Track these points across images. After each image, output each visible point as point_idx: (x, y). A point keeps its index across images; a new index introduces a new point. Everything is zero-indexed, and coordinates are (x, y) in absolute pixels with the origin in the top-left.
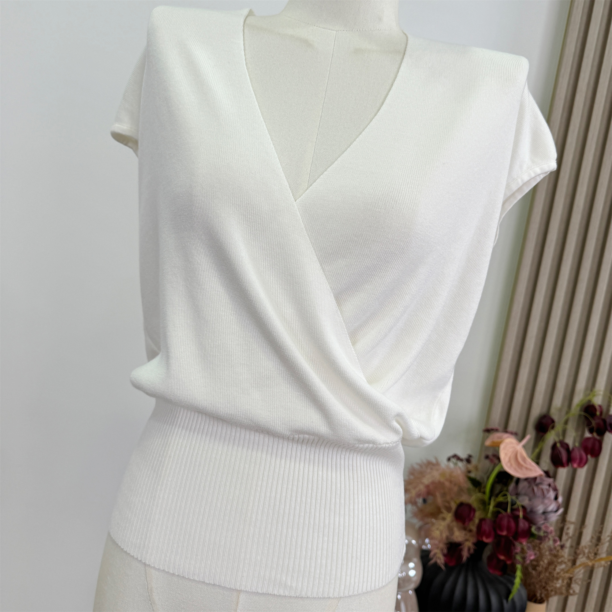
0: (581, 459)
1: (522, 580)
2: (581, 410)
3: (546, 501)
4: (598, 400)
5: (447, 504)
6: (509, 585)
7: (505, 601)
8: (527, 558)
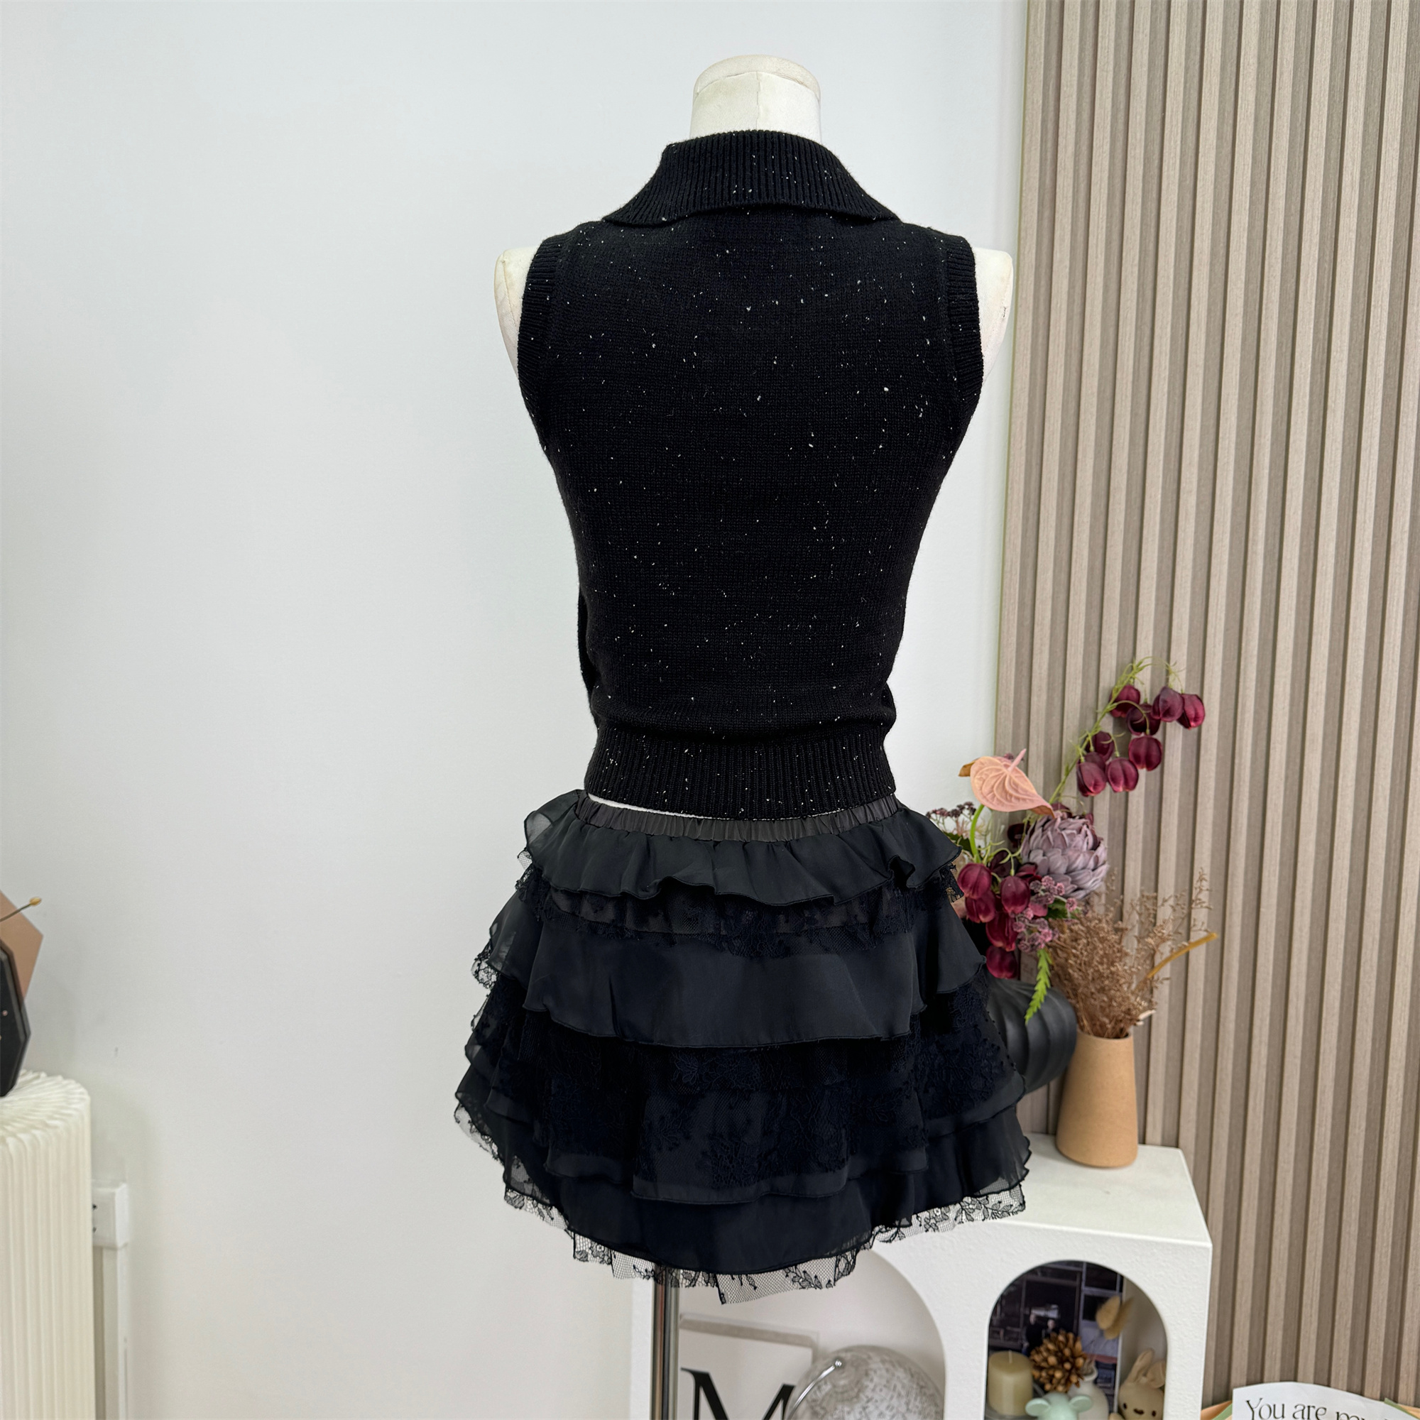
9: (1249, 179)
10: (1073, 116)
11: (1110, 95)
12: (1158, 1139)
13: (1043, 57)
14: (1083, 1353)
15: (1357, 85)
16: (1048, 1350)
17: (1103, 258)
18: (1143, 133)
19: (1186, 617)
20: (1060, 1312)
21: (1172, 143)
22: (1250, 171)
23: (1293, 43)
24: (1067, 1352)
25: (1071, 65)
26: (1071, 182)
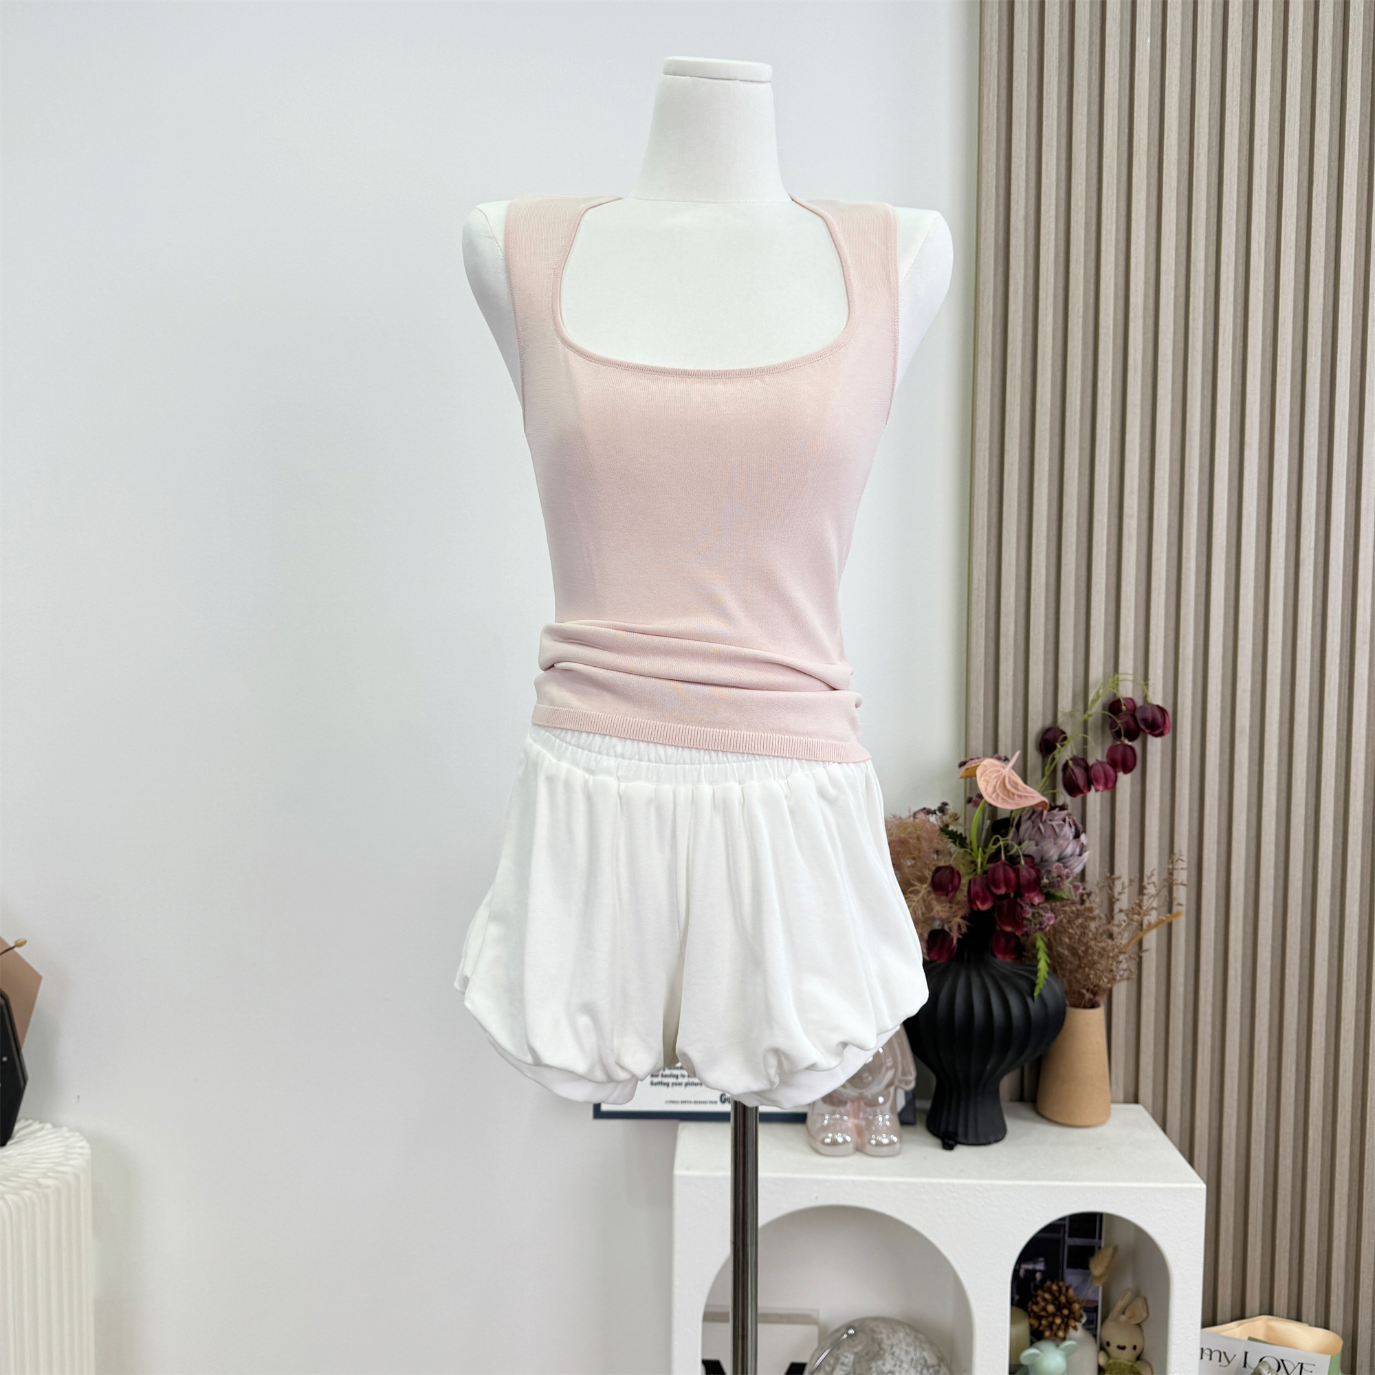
0: (1106, 776)
1: (1049, 965)
2: (1104, 709)
3: (1061, 842)
4: (1127, 690)
5: (919, 874)
6: (1032, 977)
7: (1029, 1000)
8: (1045, 924)
9: (1174, 245)
10: (1023, 184)
11: (1055, 167)
12: (1121, 1097)
13: (995, 131)
14: (1076, 1298)
15: (1261, 168)
16: (1045, 1300)
17: (1052, 309)
18: (1084, 201)
19: (1132, 627)
20: (1046, 1265)
21: (1109, 211)
22: (1174, 237)
23: (1207, 129)
24: (1063, 1299)
25: (1020, 139)
26: (1023, 242)
